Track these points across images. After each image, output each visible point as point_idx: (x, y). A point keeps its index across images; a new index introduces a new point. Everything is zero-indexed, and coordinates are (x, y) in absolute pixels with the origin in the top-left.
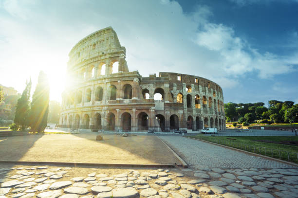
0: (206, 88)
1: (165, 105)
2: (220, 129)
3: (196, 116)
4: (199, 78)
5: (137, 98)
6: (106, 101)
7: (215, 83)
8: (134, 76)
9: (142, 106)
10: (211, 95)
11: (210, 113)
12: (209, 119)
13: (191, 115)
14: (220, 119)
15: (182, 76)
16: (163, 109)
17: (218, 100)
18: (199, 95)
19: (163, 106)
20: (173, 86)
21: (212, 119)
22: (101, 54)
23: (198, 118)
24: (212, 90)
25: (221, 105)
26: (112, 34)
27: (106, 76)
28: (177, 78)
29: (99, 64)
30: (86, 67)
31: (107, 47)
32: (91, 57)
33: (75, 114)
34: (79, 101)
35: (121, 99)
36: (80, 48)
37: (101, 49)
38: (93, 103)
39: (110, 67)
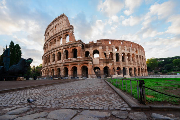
0: (130, 48)
1: (100, 61)
2: (142, 76)
3: (123, 67)
4: (124, 42)
5: (80, 57)
6: (63, 60)
7: (137, 44)
8: (78, 43)
9: (83, 62)
10: (134, 52)
11: (134, 64)
12: (133, 69)
13: (119, 66)
14: (142, 69)
15: (112, 41)
16: (99, 63)
17: (140, 56)
18: (125, 53)
19: (99, 61)
20: (106, 48)
21: (135, 68)
22: (59, 31)
23: (124, 68)
24: (135, 48)
25: (143, 59)
26: (65, 18)
27: (62, 45)
28: (108, 43)
29: (58, 38)
30: (52, 41)
31: (62, 27)
32: (54, 34)
33: (47, 70)
34: (49, 62)
35: (71, 58)
36: (49, 30)
37: (59, 29)
38: (56, 62)
39: (64, 39)
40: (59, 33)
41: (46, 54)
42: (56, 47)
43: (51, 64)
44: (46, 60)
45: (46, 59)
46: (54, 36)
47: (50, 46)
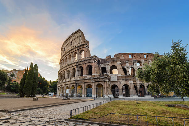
1: (118, 78)
3: (148, 84)
4: (148, 54)
5: (95, 74)
6: (77, 77)
8: (93, 59)
9: (98, 79)
13: (143, 84)
15: (133, 54)
16: (117, 81)
20: (126, 63)
22: (74, 47)
26: (81, 34)
27: (77, 61)
28: (129, 56)
29: (73, 53)
30: (67, 56)
31: (78, 43)
32: (69, 50)
33: (62, 86)
34: (64, 78)
35: (86, 75)
36: (65, 45)
37: (74, 44)
38: (71, 79)
39: (79, 55)
40: (74, 49)
41: (62, 70)
42: (71, 63)
43: (66, 80)
44: (61, 77)
45: (62, 75)
46: (69, 51)
47: (66, 61)
